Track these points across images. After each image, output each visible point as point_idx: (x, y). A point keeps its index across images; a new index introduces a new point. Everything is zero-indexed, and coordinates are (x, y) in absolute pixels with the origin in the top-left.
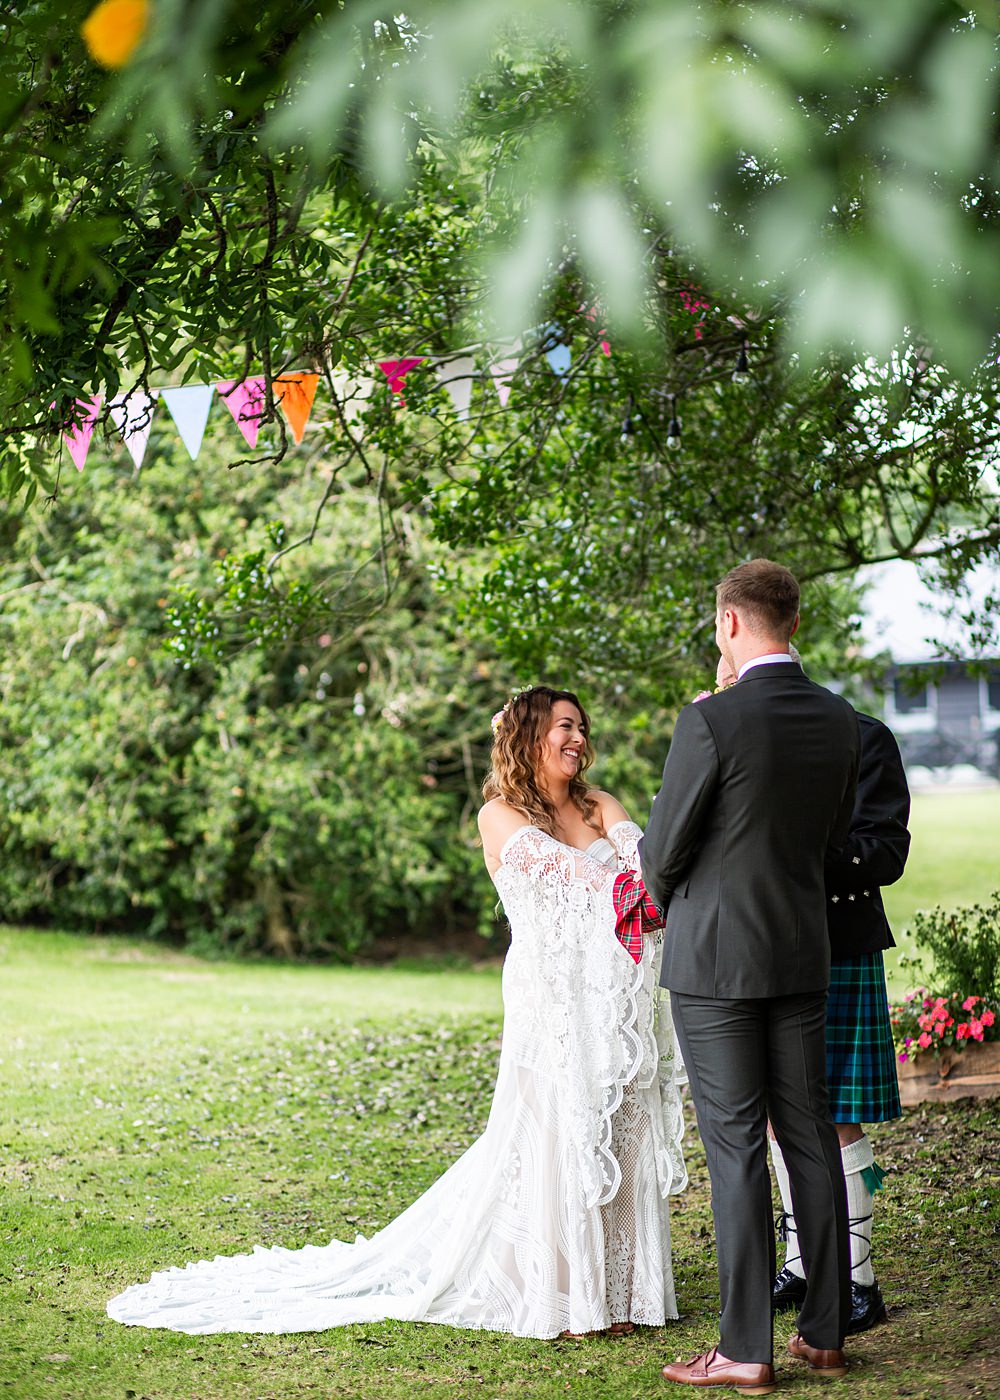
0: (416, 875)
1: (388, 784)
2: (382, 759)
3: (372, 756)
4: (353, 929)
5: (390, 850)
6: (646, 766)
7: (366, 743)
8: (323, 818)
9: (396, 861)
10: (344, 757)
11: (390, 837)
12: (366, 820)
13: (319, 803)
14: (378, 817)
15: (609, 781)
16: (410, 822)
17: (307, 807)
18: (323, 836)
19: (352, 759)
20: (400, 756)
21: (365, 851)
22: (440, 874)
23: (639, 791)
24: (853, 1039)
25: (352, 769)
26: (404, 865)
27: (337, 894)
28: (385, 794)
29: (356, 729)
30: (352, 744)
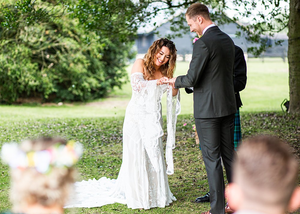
0: (32, 83)
1: (24, 60)
2: (23, 54)
3: (19, 53)
4: (14, 96)
5: (25, 77)
6: (84, 57)
7: (19, 50)
8: (9, 69)
9: (26, 80)
10: (13, 53)
11: (25, 74)
12: (19, 69)
13: (7, 65)
14: (21, 69)
15: (76, 61)
16: (29, 70)
17: (5, 66)
18: (9, 73)
19: (15, 54)
20: (27, 53)
21: (18, 77)
22: (37, 83)
23: (83, 63)
24: (234, 130)
25: (15, 56)
26: (28, 81)
27: (10, 87)
28: (23, 63)
29: (16, 46)
30: (15, 50)
